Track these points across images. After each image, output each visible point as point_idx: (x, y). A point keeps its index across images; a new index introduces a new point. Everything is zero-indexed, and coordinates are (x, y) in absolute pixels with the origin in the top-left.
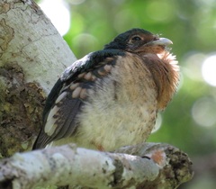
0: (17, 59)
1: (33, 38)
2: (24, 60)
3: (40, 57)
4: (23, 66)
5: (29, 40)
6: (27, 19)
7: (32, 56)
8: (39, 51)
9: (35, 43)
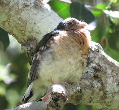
0: (32, 34)
1: (36, 22)
2: (35, 34)
3: (42, 31)
4: (35, 36)
5: (35, 23)
6: (31, 14)
7: (38, 31)
8: (40, 28)
9: (38, 25)
